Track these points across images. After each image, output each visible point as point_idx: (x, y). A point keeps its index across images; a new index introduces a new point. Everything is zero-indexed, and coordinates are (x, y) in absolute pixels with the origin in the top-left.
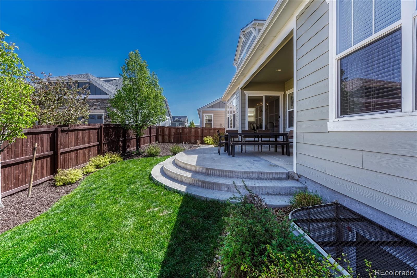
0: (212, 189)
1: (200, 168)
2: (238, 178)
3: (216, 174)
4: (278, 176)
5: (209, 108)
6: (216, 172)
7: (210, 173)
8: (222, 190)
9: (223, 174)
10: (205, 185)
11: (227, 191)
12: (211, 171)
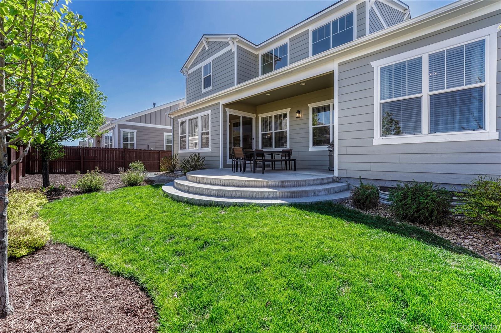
0: (301, 197)
1: (274, 182)
2: (309, 185)
3: (291, 185)
4: (327, 181)
5: (129, 121)
6: (291, 184)
7: (285, 185)
8: (309, 196)
9: (297, 183)
10: (294, 195)
11: (313, 196)
12: (287, 183)
